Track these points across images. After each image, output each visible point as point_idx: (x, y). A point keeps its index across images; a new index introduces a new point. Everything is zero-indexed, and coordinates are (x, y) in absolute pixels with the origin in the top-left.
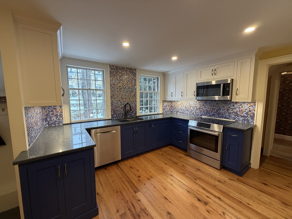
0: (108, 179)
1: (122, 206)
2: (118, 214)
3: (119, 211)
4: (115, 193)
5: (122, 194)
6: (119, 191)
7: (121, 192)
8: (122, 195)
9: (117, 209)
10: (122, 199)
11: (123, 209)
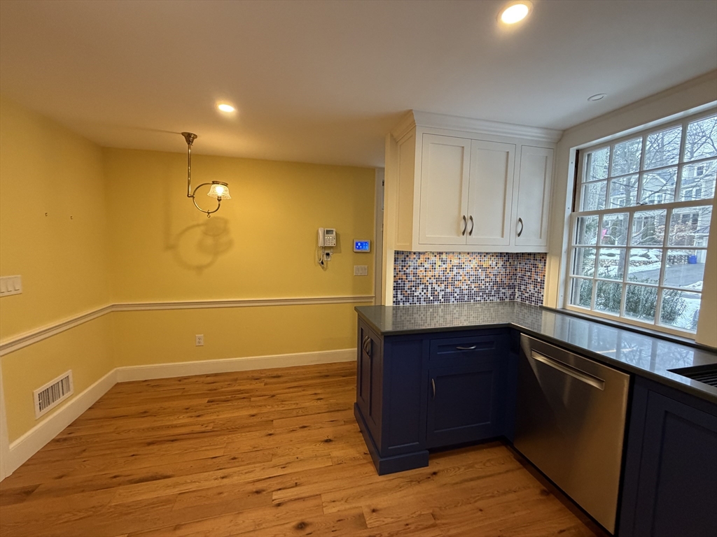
0: (493, 497)
1: (386, 522)
2: (366, 511)
3: (374, 514)
4: (431, 511)
5: (426, 528)
6: (438, 522)
7: (434, 526)
8: (421, 527)
9: (381, 510)
10: (407, 525)
11: (377, 524)
